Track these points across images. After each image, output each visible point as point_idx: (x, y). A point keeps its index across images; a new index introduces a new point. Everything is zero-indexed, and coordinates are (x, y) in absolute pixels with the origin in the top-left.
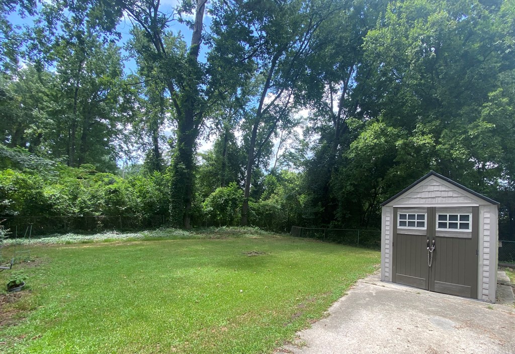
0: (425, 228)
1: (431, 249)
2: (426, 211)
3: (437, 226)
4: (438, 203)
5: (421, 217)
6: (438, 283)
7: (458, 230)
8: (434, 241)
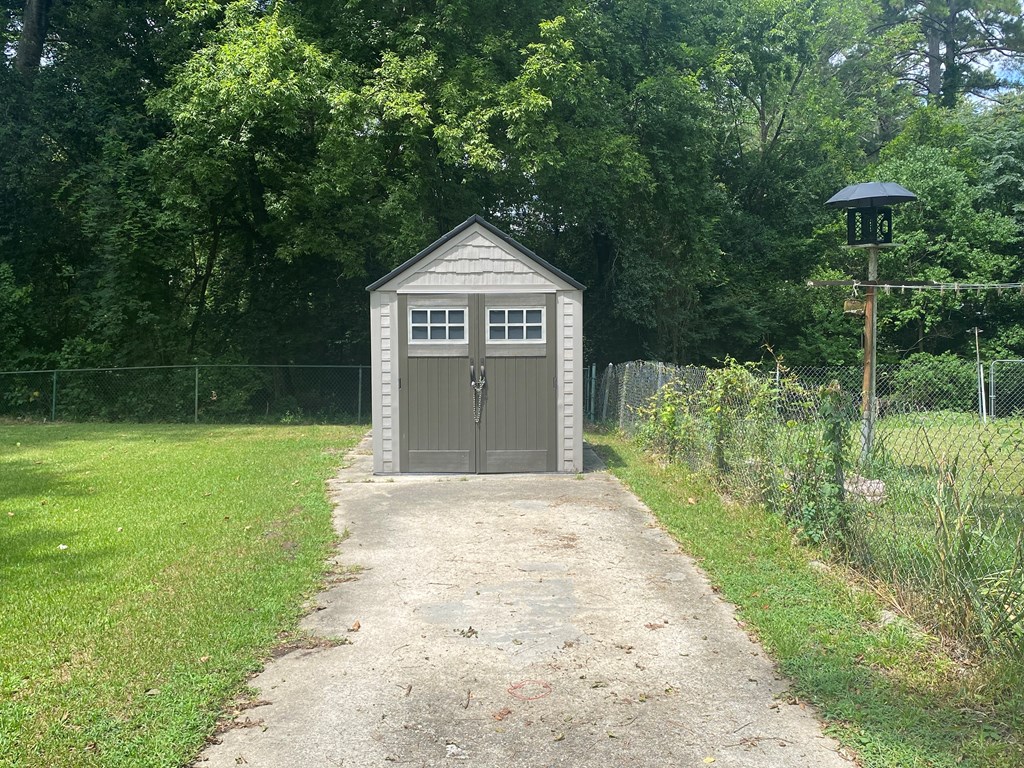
0: (466, 341)
1: (478, 385)
2: (466, 302)
3: (488, 335)
4: (487, 285)
5: (457, 315)
6: (496, 455)
7: (525, 341)
8: (482, 367)
